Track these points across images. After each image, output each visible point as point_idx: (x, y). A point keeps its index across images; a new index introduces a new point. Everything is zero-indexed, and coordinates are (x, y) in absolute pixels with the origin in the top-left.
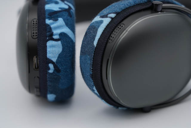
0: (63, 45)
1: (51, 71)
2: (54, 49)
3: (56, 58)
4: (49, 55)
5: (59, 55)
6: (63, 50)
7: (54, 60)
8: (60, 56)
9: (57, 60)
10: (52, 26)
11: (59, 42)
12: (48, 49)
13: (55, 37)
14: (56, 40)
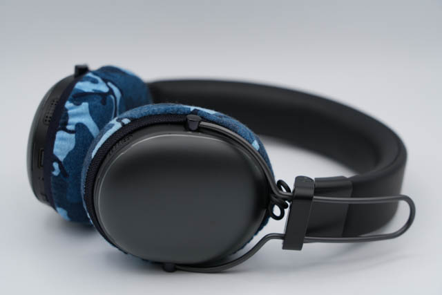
0: (77, 141)
1: (56, 173)
2: (64, 143)
3: (65, 157)
4: (56, 151)
5: (69, 153)
6: (75, 147)
7: (61, 158)
8: (70, 155)
9: (65, 159)
10: (69, 112)
11: (73, 136)
12: (57, 143)
13: (69, 127)
14: (70, 132)
